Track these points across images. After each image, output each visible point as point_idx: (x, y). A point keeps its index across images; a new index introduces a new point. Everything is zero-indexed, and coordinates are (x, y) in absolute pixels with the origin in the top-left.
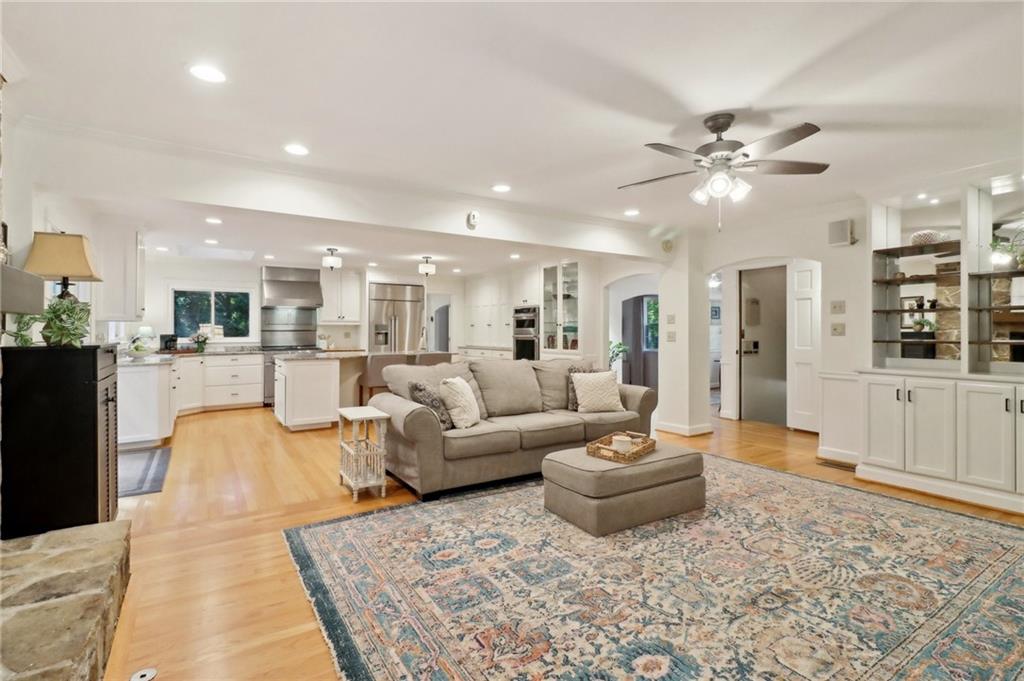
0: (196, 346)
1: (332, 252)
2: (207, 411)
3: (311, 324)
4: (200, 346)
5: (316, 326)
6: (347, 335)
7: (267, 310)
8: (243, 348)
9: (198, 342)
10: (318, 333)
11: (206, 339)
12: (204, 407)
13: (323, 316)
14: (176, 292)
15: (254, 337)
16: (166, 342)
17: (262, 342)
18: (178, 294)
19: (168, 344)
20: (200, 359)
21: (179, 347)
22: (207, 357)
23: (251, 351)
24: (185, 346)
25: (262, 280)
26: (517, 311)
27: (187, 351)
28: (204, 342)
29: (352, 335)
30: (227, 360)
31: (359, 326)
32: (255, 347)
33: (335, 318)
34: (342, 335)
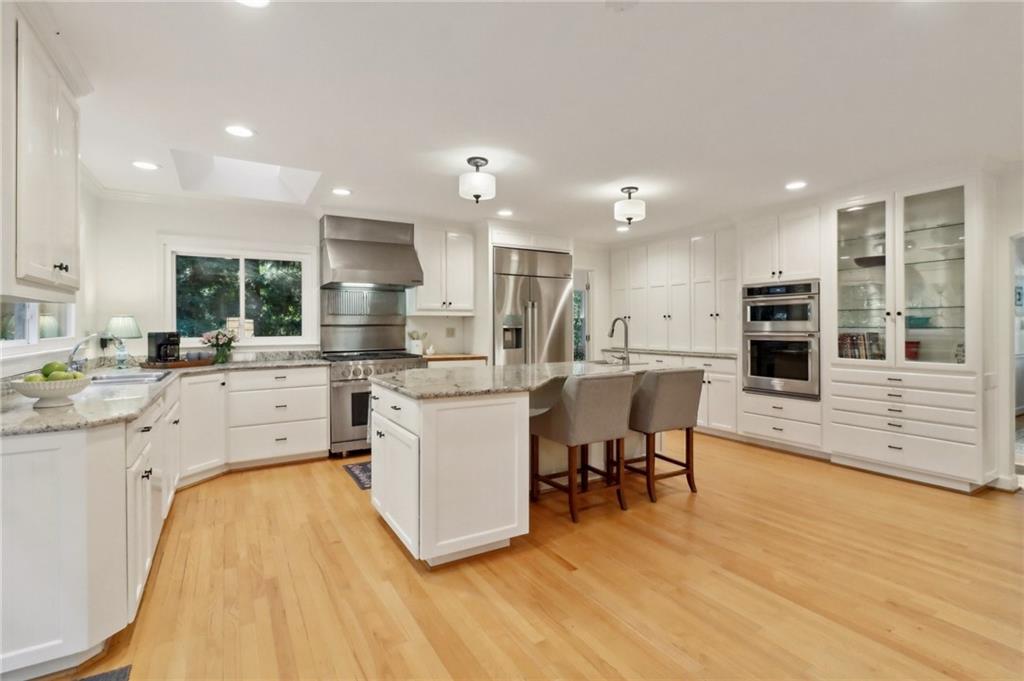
0: (213, 352)
1: (476, 162)
2: (232, 472)
3: (396, 314)
4: (221, 354)
5: (405, 319)
6: (451, 333)
7: (330, 289)
8: (292, 356)
9: (217, 345)
10: (410, 328)
11: (231, 340)
12: (227, 464)
13: (415, 302)
14: (179, 258)
15: (310, 336)
16: (159, 347)
17: (322, 344)
18: (183, 262)
19: (163, 350)
20: (220, 377)
21: (182, 353)
22: (232, 374)
23: (308, 360)
24: (194, 352)
25: (322, 240)
26: (751, 292)
27: (199, 361)
28: (228, 345)
29: (458, 333)
30: (266, 378)
31: (472, 317)
32: (312, 352)
33: (438, 305)
34: (443, 333)
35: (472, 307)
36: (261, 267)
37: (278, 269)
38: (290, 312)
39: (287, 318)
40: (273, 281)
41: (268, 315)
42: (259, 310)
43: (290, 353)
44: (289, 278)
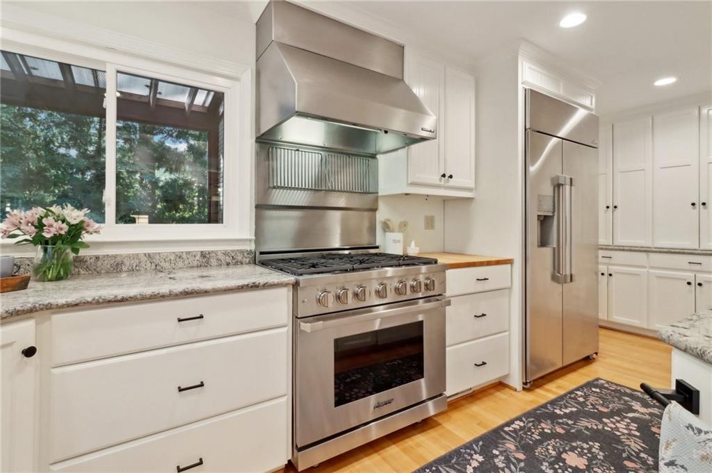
3: (366, 192)
5: (376, 199)
6: (430, 223)
10: (383, 214)
15: (237, 224)
31: (470, 199)
32: (242, 252)
33: (435, 179)
34: (422, 223)
35: (472, 185)
36: (156, 171)
37: (171, 173)
38: (181, 210)
39: (178, 215)
40: (167, 183)
41: (162, 212)
42: (154, 207)
43: (203, 255)
44: (181, 181)
